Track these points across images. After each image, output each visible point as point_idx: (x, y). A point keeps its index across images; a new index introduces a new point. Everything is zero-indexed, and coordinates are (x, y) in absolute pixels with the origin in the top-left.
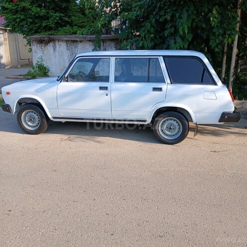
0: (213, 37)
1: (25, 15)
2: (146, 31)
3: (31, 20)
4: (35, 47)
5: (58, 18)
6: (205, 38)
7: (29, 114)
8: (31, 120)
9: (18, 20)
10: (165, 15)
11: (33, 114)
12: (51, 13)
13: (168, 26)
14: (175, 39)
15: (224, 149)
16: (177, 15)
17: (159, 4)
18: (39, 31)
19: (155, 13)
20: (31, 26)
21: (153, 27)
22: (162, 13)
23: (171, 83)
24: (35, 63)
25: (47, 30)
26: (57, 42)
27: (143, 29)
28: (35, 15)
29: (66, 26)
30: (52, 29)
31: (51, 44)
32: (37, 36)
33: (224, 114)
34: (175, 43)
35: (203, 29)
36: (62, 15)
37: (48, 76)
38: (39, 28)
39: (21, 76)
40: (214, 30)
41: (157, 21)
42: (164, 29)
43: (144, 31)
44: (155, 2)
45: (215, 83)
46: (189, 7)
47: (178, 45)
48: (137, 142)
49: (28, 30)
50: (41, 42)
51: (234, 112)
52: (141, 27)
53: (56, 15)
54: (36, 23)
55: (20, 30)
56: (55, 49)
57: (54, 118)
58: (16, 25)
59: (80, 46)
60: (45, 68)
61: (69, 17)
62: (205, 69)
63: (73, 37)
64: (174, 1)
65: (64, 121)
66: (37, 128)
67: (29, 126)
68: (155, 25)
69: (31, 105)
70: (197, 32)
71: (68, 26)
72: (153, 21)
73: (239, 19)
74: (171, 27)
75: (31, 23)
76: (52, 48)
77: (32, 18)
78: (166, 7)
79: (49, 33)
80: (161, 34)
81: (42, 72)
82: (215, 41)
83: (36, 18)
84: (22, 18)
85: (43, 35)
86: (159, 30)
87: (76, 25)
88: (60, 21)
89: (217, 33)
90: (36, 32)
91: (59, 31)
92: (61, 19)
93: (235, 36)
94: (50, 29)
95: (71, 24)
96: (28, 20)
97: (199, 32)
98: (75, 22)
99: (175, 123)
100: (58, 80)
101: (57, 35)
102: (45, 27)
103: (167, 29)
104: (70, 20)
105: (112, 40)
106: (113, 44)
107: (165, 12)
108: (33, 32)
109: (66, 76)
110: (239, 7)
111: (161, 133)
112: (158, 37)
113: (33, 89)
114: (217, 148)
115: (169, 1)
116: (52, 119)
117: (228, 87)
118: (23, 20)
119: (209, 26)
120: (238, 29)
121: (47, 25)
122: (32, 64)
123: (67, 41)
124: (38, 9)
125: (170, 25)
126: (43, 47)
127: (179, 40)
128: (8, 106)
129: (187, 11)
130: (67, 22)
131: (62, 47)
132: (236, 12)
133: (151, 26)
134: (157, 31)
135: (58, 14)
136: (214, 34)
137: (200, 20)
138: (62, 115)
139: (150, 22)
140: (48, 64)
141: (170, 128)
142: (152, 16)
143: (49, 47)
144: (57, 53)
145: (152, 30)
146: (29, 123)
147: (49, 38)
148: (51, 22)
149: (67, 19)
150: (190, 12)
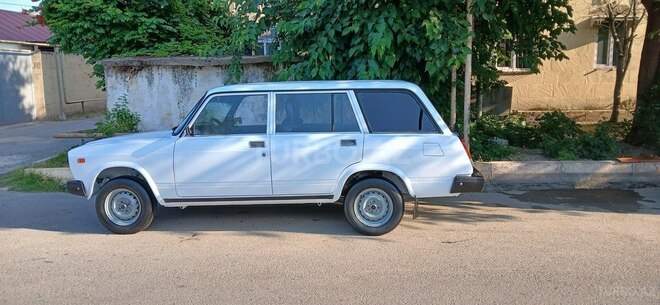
0: (431, 58)
1: (92, 21)
2: (320, 50)
3: (102, 31)
4: (112, 79)
5: (154, 27)
6: (419, 59)
7: (119, 196)
8: (123, 207)
9: (78, 31)
10: (350, 25)
11: (127, 196)
12: (143, 18)
13: (355, 41)
14: (367, 63)
15: (464, 238)
16: (370, 26)
17: (340, 7)
18: (118, 49)
19: (334, 20)
20: (103, 42)
21: (331, 42)
22: (346, 22)
23: (370, 132)
24: (111, 107)
25: (132, 49)
26: (155, 69)
27: (314, 46)
28: (111, 22)
29: (169, 41)
30: (143, 46)
31: (144, 73)
32: (115, 59)
33: (457, 180)
34: (367, 69)
35: (413, 45)
36: (162, 21)
37: (137, 132)
38: (118, 43)
39: (81, 132)
40: (432, 47)
41: (338, 34)
42: (348, 47)
43: (316, 50)
44: (332, 3)
45: (438, 130)
46: (389, 12)
47: (371, 73)
48: (318, 235)
49: (97, 48)
50: (125, 69)
51: (473, 175)
52: (312, 43)
53: (150, 20)
54: (114, 35)
55: (81, 47)
56: (150, 82)
57: (167, 201)
58: (75, 39)
59: (199, 75)
60: (131, 117)
61: (175, 24)
62: (423, 110)
63: (187, 60)
64: (366, 2)
65: (184, 205)
66: (134, 220)
67: (119, 218)
68: (335, 41)
69: (124, 180)
70: (405, 50)
71: (172, 40)
72: (332, 33)
73: (470, 29)
74: (360, 43)
75: (102, 36)
76: (146, 80)
77: (104, 27)
78: (351, 12)
79: (139, 52)
80: (344, 55)
81: (128, 124)
82: (435, 64)
83: (113, 25)
84: (86, 27)
85: (128, 57)
86: (342, 47)
87: (187, 38)
88: (157, 32)
89: (437, 52)
90: (112, 52)
91: (157, 48)
92: (159, 27)
93: (465, 56)
94: (139, 45)
95: (178, 37)
96: (98, 31)
97: (408, 50)
98: (186, 34)
99: (380, 198)
100: (174, 134)
101: (154, 56)
102: (130, 43)
103: (354, 46)
104: (175, 31)
105: (258, 65)
106: (260, 71)
107: (351, 20)
108: (106, 51)
109: (190, 126)
110: (469, 10)
111: (359, 217)
112: (341, 60)
113: (128, 152)
114: (452, 237)
115: (357, 2)
116: (162, 203)
117: (461, 138)
118: (89, 30)
119: (424, 41)
120: (470, 46)
121: (133, 40)
122: (106, 109)
123: (174, 68)
124: (119, 11)
125: (359, 40)
126: (127, 79)
127: (373, 64)
128: (79, 184)
129: (386, 19)
130: (171, 34)
131: (164, 79)
132: (465, 18)
133: (329, 41)
134: (338, 50)
135: (154, 20)
136: (432, 53)
137: (408, 32)
138: (181, 195)
139: (326, 35)
140: (137, 110)
141: (373, 207)
142: (329, 26)
143: (139, 79)
144: (155, 89)
145: (330, 49)
146: (119, 213)
147: (142, 63)
148: (140, 35)
149: (170, 28)
150: (391, 21)
